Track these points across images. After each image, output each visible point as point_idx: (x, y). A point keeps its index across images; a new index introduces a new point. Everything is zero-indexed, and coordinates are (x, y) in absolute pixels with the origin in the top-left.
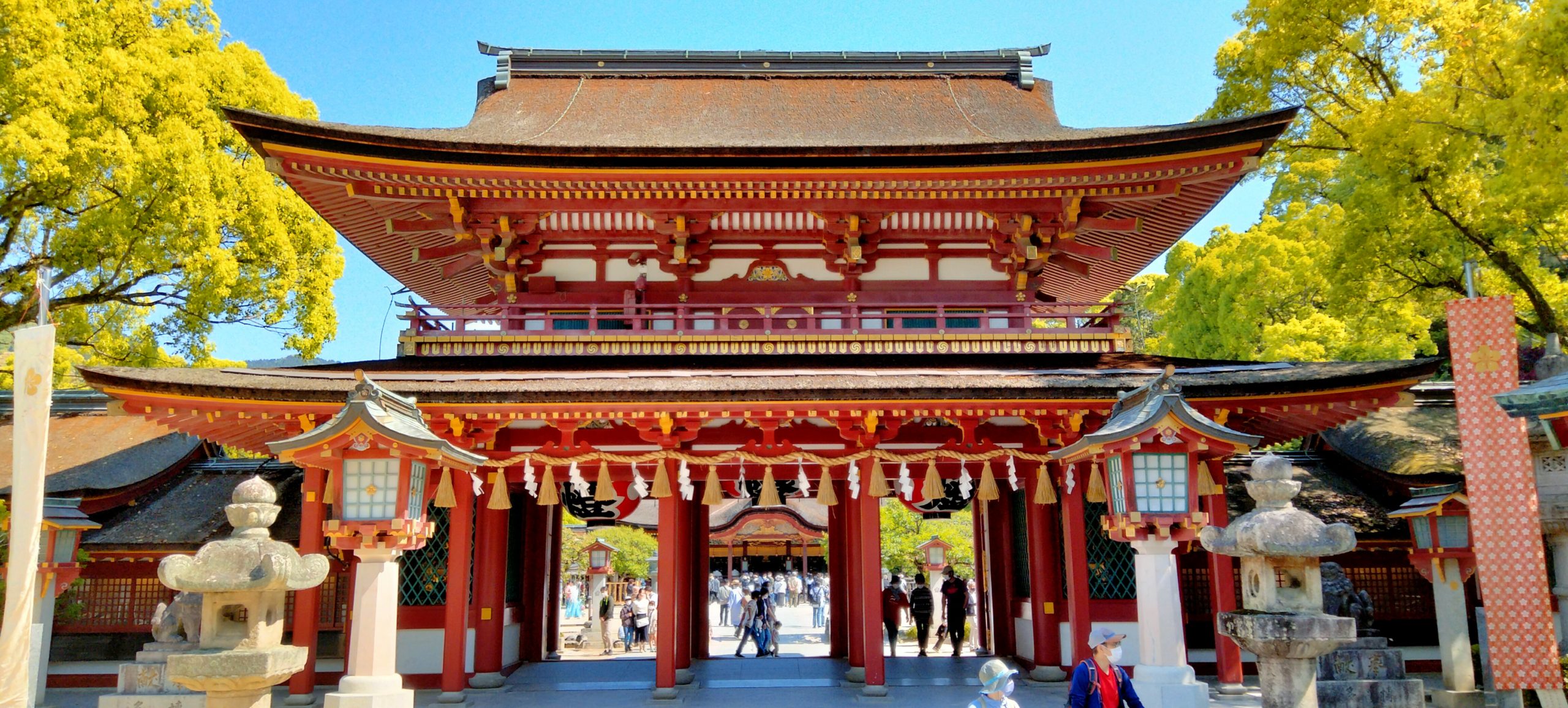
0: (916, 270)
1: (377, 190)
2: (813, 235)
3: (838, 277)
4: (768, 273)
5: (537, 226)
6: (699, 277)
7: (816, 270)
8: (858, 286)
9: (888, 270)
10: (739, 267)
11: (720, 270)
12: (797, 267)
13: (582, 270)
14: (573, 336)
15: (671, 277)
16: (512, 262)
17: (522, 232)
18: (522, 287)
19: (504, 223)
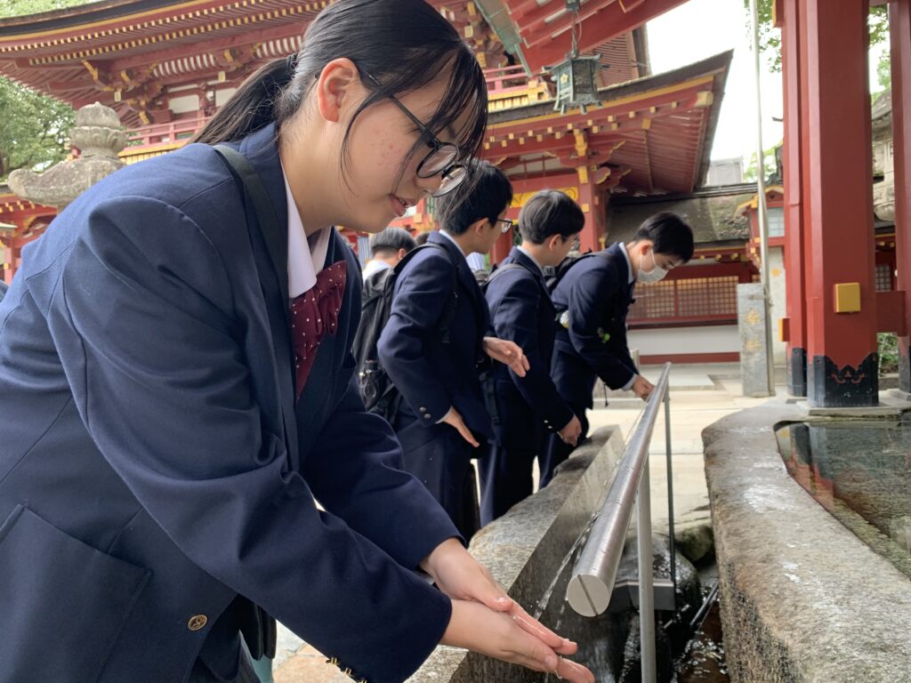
1: (31, 63)
5: (152, 74)
13: (190, 104)
16: (143, 103)
17: (140, 80)
18: (152, 121)
19: (123, 75)
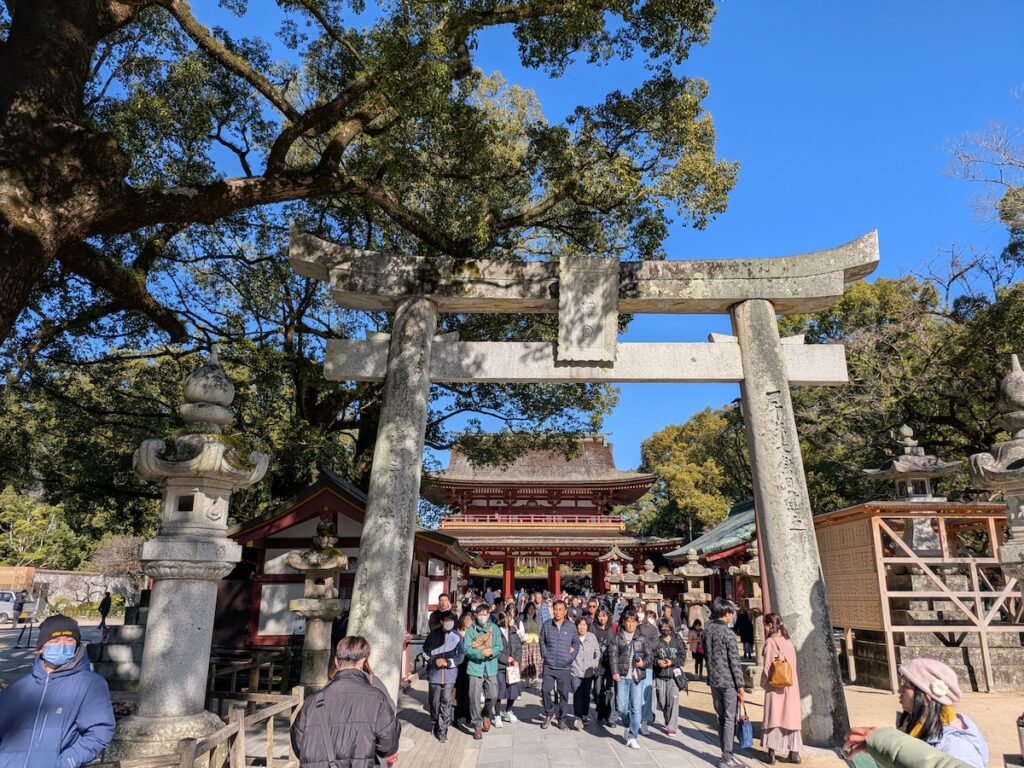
0: (571, 504)
2: (545, 495)
3: (550, 505)
4: (532, 504)
5: (472, 492)
6: (514, 505)
7: (545, 503)
8: (557, 508)
9: (564, 504)
10: (524, 502)
11: (520, 503)
12: (540, 502)
13: (483, 503)
14: (483, 523)
15: (506, 505)
17: (469, 494)
18: (468, 508)
